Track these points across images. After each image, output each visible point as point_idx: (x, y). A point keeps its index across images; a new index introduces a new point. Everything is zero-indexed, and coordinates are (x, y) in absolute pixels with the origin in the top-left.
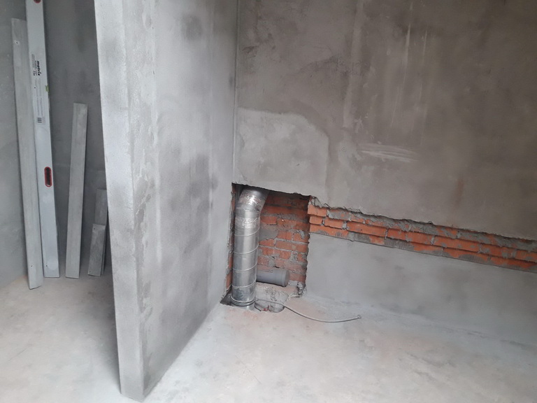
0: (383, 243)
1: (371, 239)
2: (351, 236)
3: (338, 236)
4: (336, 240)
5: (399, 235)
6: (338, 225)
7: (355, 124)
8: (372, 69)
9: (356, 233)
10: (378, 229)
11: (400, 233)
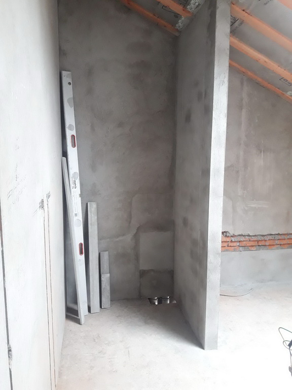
0: (255, 249)
1: (250, 248)
2: (241, 249)
3: (234, 250)
4: (233, 252)
5: (263, 243)
6: (235, 244)
7: (244, 193)
8: (249, 168)
9: (242, 246)
10: (254, 242)
11: (263, 242)
